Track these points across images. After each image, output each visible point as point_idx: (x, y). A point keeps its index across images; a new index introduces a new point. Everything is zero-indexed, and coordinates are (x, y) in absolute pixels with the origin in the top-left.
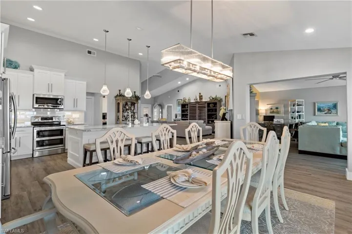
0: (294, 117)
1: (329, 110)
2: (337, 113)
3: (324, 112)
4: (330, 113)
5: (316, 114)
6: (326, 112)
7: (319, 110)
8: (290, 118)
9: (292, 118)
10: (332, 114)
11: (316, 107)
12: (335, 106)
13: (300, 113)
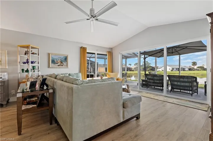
0: (25, 69)
1: (61, 62)
2: (67, 66)
3: (57, 64)
4: (62, 65)
5: (50, 66)
6: (59, 64)
7: (53, 62)
8: (19, 70)
9: (23, 70)
10: (63, 67)
11: (51, 59)
12: (66, 59)
13: (34, 65)
